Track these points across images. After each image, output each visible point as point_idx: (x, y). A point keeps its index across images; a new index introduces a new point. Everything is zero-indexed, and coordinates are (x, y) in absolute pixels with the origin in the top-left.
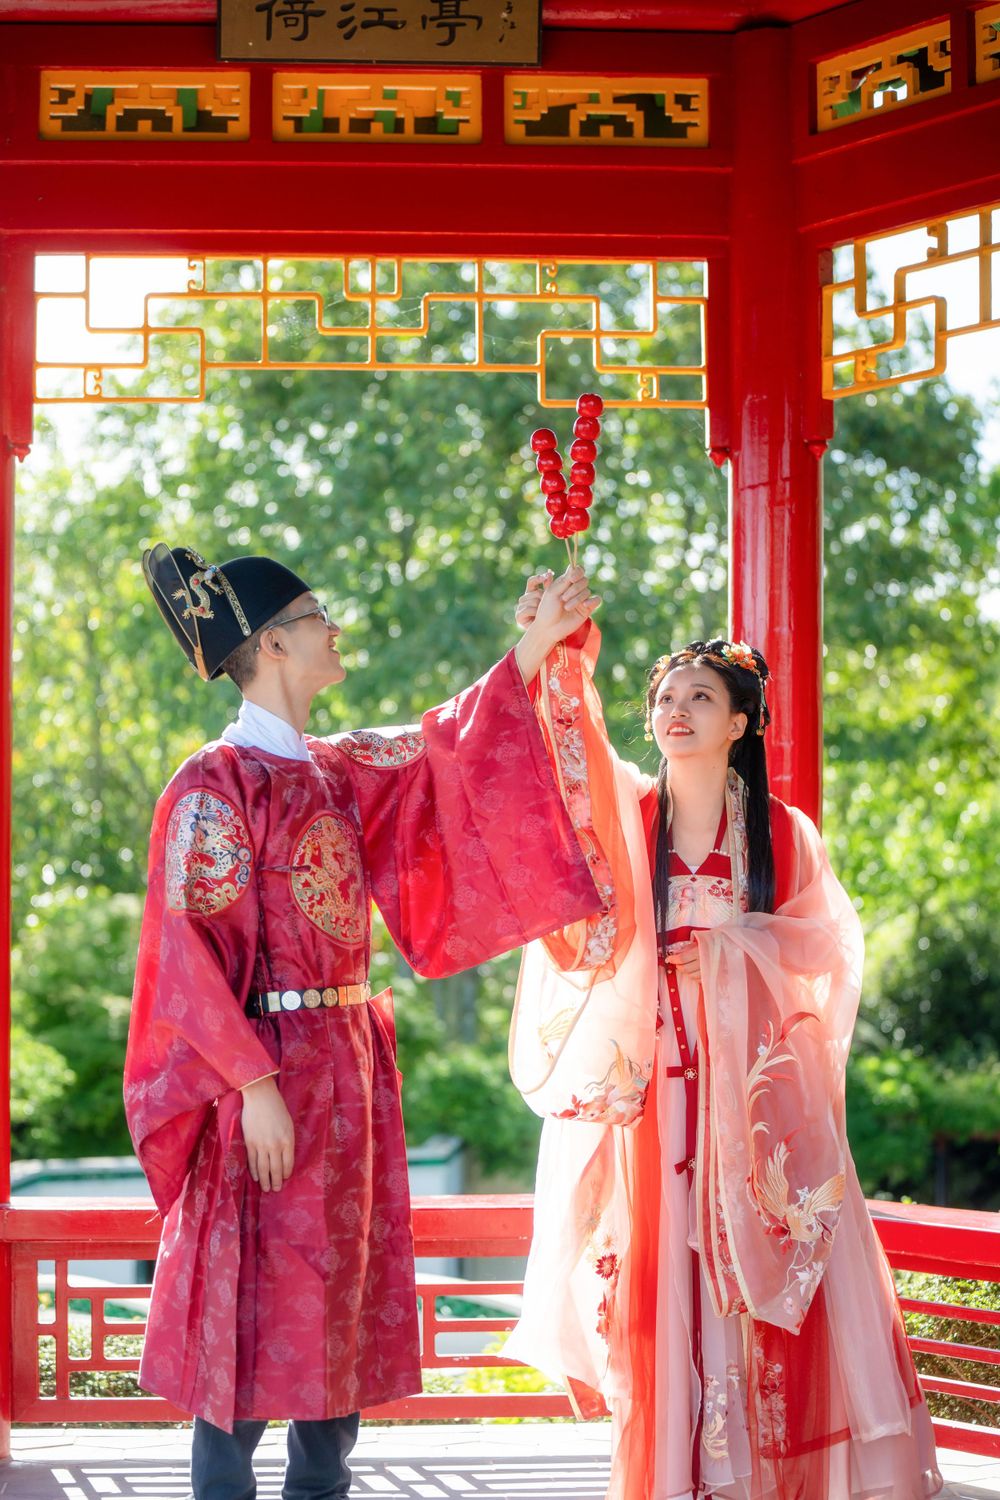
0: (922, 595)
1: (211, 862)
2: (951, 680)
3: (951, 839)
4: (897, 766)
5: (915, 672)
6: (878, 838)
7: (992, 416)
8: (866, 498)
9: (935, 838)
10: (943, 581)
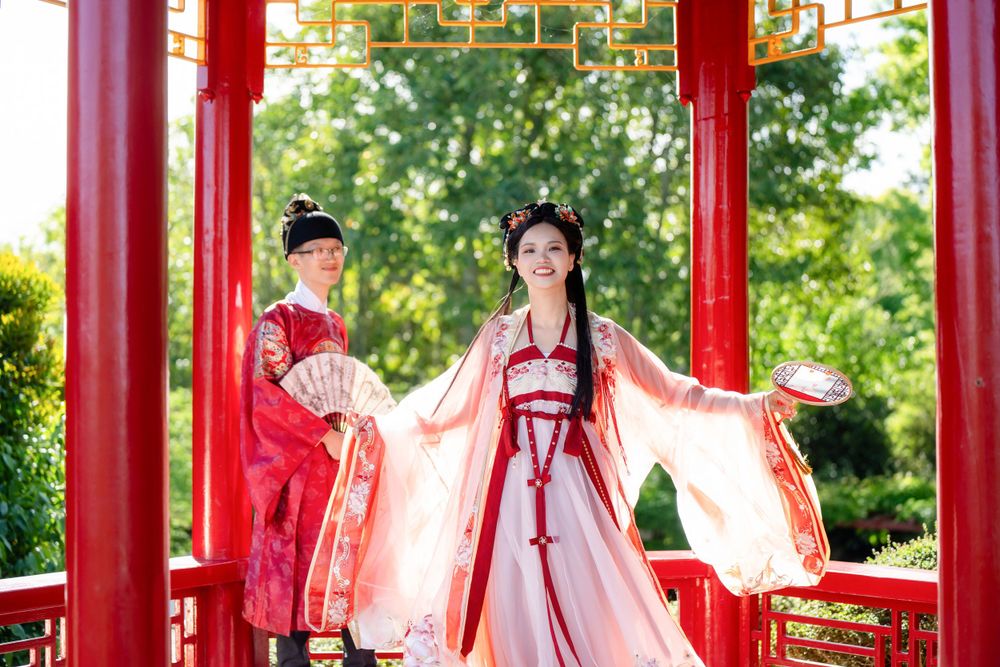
0: (805, 176)
1: (273, 354)
2: (826, 230)
3: (824, 332)
4: (789, 285)
5: (801, 225)
6: (776, 332)
7: (851, 57)
8: (769, 111)
9: (813, 330)
10: (819, 165)
